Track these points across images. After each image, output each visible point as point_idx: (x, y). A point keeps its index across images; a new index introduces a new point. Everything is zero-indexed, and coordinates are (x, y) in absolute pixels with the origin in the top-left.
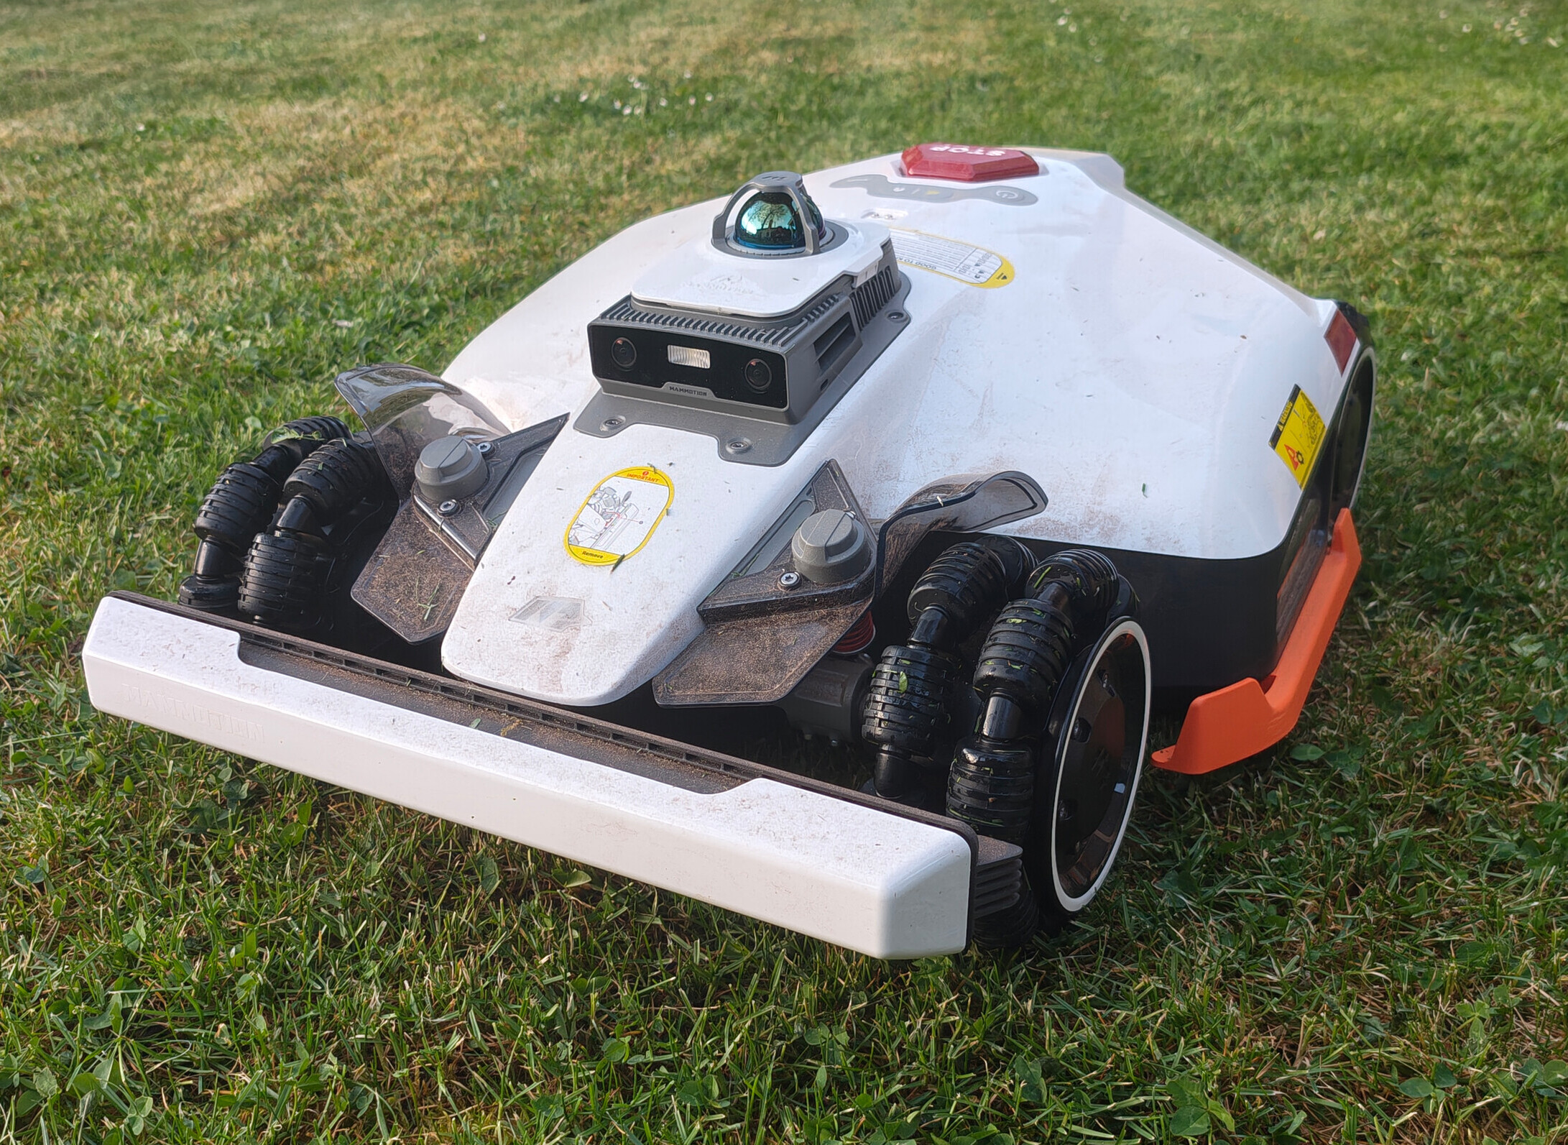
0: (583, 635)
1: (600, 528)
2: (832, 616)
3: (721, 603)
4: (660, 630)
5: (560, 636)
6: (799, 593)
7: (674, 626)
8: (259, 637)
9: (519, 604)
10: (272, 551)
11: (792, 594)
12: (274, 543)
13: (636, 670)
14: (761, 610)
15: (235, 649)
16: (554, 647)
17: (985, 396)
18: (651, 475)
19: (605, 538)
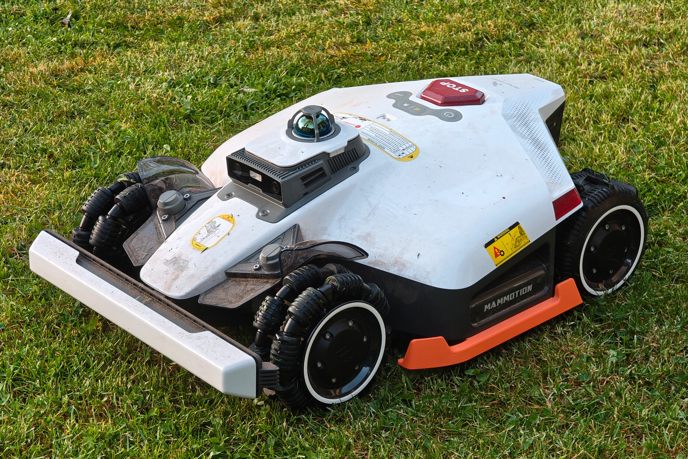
0: (183, 274)
1: (204, 236)
2: (267, 282)
3: (233, 271)
4: (208, 277)
5: (177, 273)
6: (259, 272)
7: (214, 276)
8: (86, 255)
9: (169, 259)
10: (103, 223)
11: (255, 272)
12: (105, 220)
13: (196, 289)
14: (245, 276)
15: (76, 258)
16: (173, 277)
17: (375, 207)
18: (230, 219)
19: (205, 240)
